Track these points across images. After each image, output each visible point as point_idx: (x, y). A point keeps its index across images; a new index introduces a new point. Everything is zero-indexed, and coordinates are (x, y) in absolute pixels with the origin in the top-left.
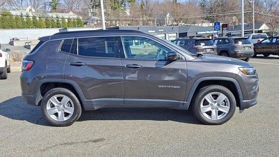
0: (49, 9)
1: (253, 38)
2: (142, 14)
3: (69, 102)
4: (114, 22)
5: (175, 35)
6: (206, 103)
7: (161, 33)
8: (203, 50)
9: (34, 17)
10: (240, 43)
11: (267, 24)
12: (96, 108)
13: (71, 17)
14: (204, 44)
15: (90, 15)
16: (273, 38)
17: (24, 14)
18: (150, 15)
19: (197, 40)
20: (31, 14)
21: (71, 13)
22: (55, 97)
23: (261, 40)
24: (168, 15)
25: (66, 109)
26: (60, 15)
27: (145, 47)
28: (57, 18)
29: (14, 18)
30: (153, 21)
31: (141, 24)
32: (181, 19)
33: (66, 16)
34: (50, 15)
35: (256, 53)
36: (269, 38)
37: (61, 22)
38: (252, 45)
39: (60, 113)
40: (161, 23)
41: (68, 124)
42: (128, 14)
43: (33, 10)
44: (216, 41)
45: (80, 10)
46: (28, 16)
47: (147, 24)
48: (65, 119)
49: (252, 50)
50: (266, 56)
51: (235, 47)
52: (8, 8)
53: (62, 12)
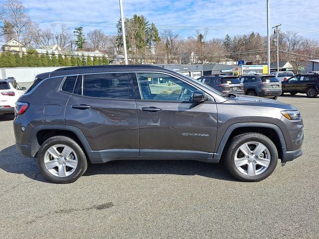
0: (75, 47)
1: (280, 76)
2: (167, 53)
3: (72, 153)
4: (139, 60)
5: (200, 73)
6: (241, 155)
7: (186, 71)
8: (229, 88)
9: (60, 56)
10: (268, 81)
11: (291, 62)
12: (105, 161)
13: (97, 56)
14: (230, 82)
15: (116, 53)
16: (300, 76)
17: (50, 52)
18: (175, 54)
19: (223, 78)
20: (56, 53)
21: (97, 52)
22: (55, 148)
23: (288, 78)
24: (193, 54)
25: (68, 161)
26: (86, 54)
27: (169, 85)
28: (83, 56)
29: (40, 56)
30: (178, 60)
31: (166, 62)
32: (205, 58)
33: (92, 54)
34: (76, 53)
35: (284, 92)
36: (297, 76)
37: (86, 61)
38: (280, 83)
39: (60, 167)
40: (186, 60)
41: (70, 180)
42: (154, 53)
43: (60, 49)
44: (243, 79)
45: (106, 49)
46: (53, 54)
47: (172, 62)
48: (68, 174)
49: (280, 88)
50: (293, 94)
51: (262, 85)
52: (34, 46)
53: (88, 50)
